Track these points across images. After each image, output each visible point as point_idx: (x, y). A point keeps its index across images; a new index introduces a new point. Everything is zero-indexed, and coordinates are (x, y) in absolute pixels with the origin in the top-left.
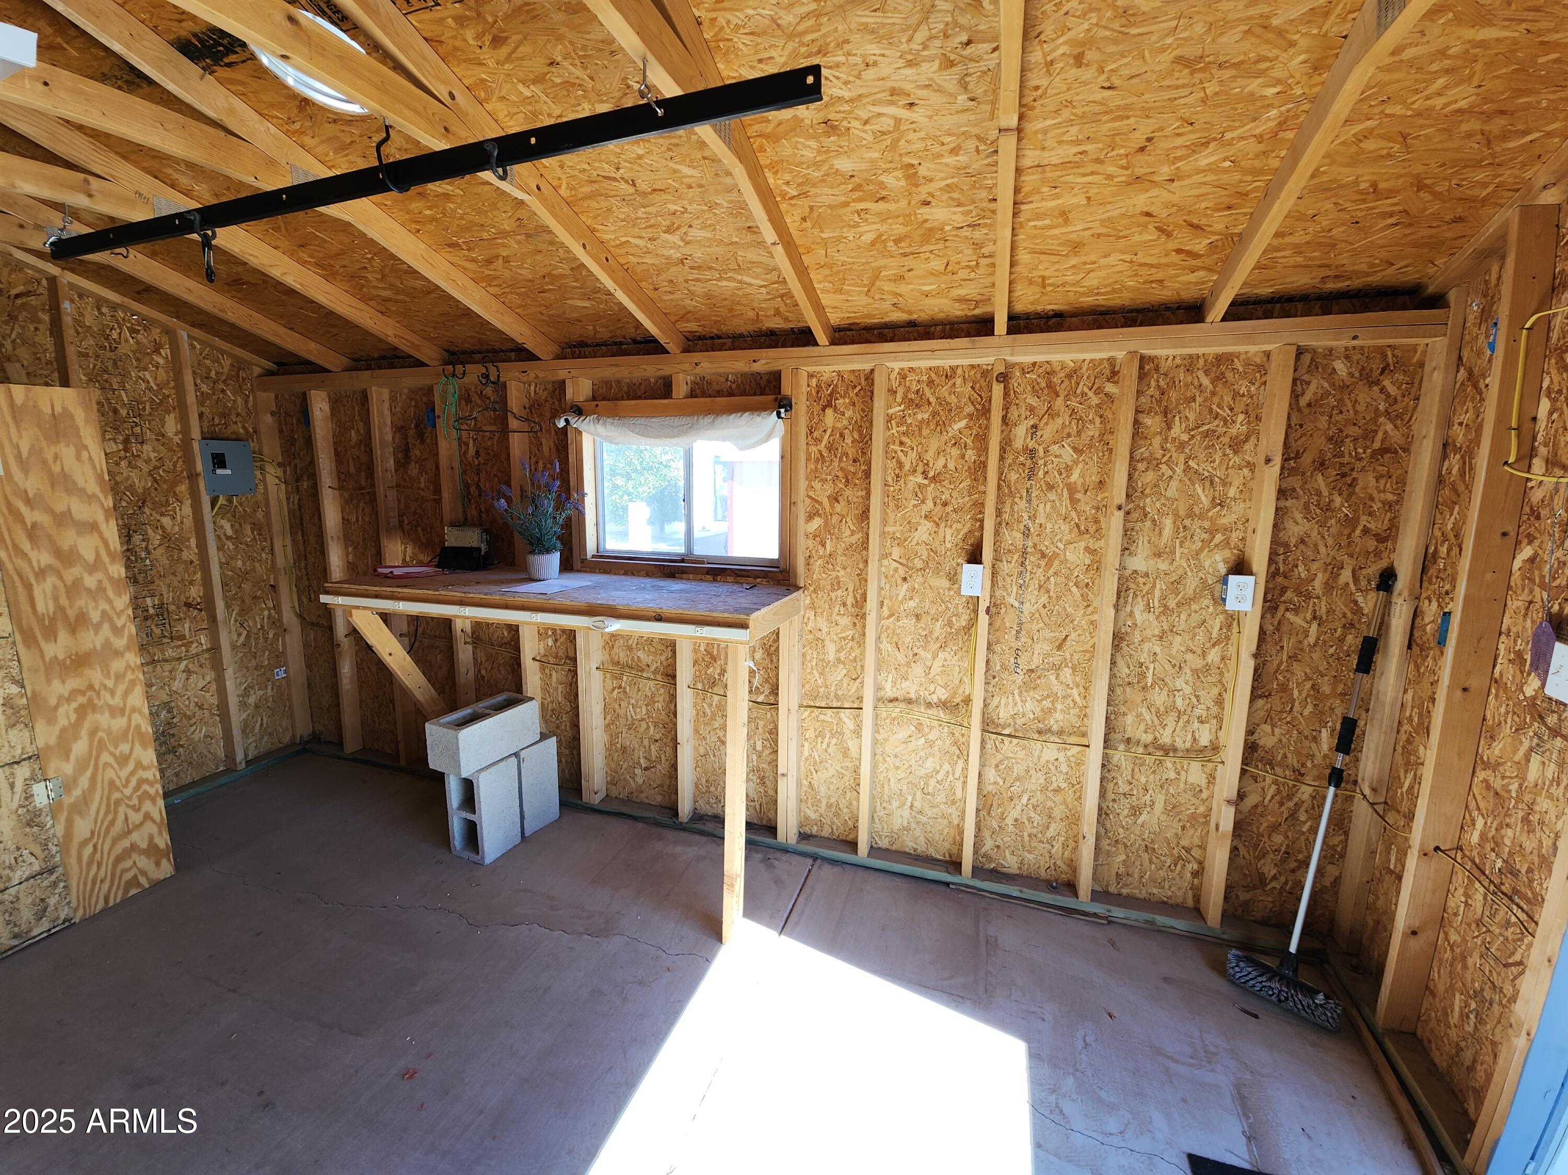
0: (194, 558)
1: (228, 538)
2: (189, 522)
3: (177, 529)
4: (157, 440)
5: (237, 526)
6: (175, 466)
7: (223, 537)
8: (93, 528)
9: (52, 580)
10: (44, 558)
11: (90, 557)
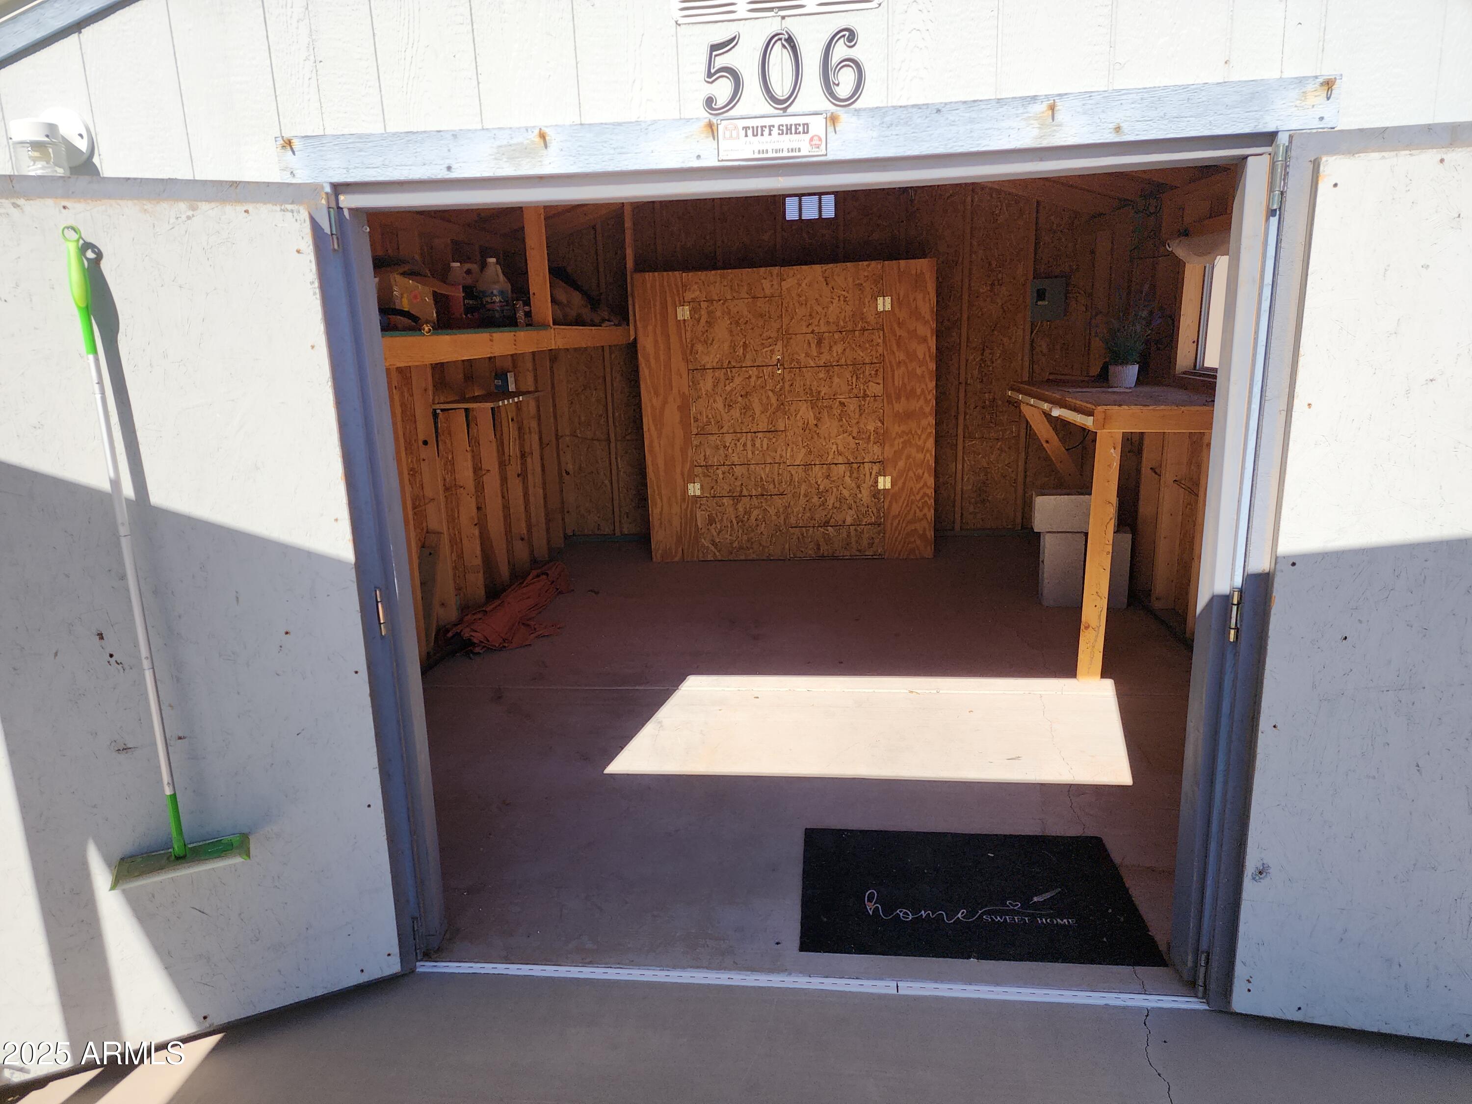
8: (925, 340)
9: (903, 369)
10: (901, 356)
11: (921, 357)
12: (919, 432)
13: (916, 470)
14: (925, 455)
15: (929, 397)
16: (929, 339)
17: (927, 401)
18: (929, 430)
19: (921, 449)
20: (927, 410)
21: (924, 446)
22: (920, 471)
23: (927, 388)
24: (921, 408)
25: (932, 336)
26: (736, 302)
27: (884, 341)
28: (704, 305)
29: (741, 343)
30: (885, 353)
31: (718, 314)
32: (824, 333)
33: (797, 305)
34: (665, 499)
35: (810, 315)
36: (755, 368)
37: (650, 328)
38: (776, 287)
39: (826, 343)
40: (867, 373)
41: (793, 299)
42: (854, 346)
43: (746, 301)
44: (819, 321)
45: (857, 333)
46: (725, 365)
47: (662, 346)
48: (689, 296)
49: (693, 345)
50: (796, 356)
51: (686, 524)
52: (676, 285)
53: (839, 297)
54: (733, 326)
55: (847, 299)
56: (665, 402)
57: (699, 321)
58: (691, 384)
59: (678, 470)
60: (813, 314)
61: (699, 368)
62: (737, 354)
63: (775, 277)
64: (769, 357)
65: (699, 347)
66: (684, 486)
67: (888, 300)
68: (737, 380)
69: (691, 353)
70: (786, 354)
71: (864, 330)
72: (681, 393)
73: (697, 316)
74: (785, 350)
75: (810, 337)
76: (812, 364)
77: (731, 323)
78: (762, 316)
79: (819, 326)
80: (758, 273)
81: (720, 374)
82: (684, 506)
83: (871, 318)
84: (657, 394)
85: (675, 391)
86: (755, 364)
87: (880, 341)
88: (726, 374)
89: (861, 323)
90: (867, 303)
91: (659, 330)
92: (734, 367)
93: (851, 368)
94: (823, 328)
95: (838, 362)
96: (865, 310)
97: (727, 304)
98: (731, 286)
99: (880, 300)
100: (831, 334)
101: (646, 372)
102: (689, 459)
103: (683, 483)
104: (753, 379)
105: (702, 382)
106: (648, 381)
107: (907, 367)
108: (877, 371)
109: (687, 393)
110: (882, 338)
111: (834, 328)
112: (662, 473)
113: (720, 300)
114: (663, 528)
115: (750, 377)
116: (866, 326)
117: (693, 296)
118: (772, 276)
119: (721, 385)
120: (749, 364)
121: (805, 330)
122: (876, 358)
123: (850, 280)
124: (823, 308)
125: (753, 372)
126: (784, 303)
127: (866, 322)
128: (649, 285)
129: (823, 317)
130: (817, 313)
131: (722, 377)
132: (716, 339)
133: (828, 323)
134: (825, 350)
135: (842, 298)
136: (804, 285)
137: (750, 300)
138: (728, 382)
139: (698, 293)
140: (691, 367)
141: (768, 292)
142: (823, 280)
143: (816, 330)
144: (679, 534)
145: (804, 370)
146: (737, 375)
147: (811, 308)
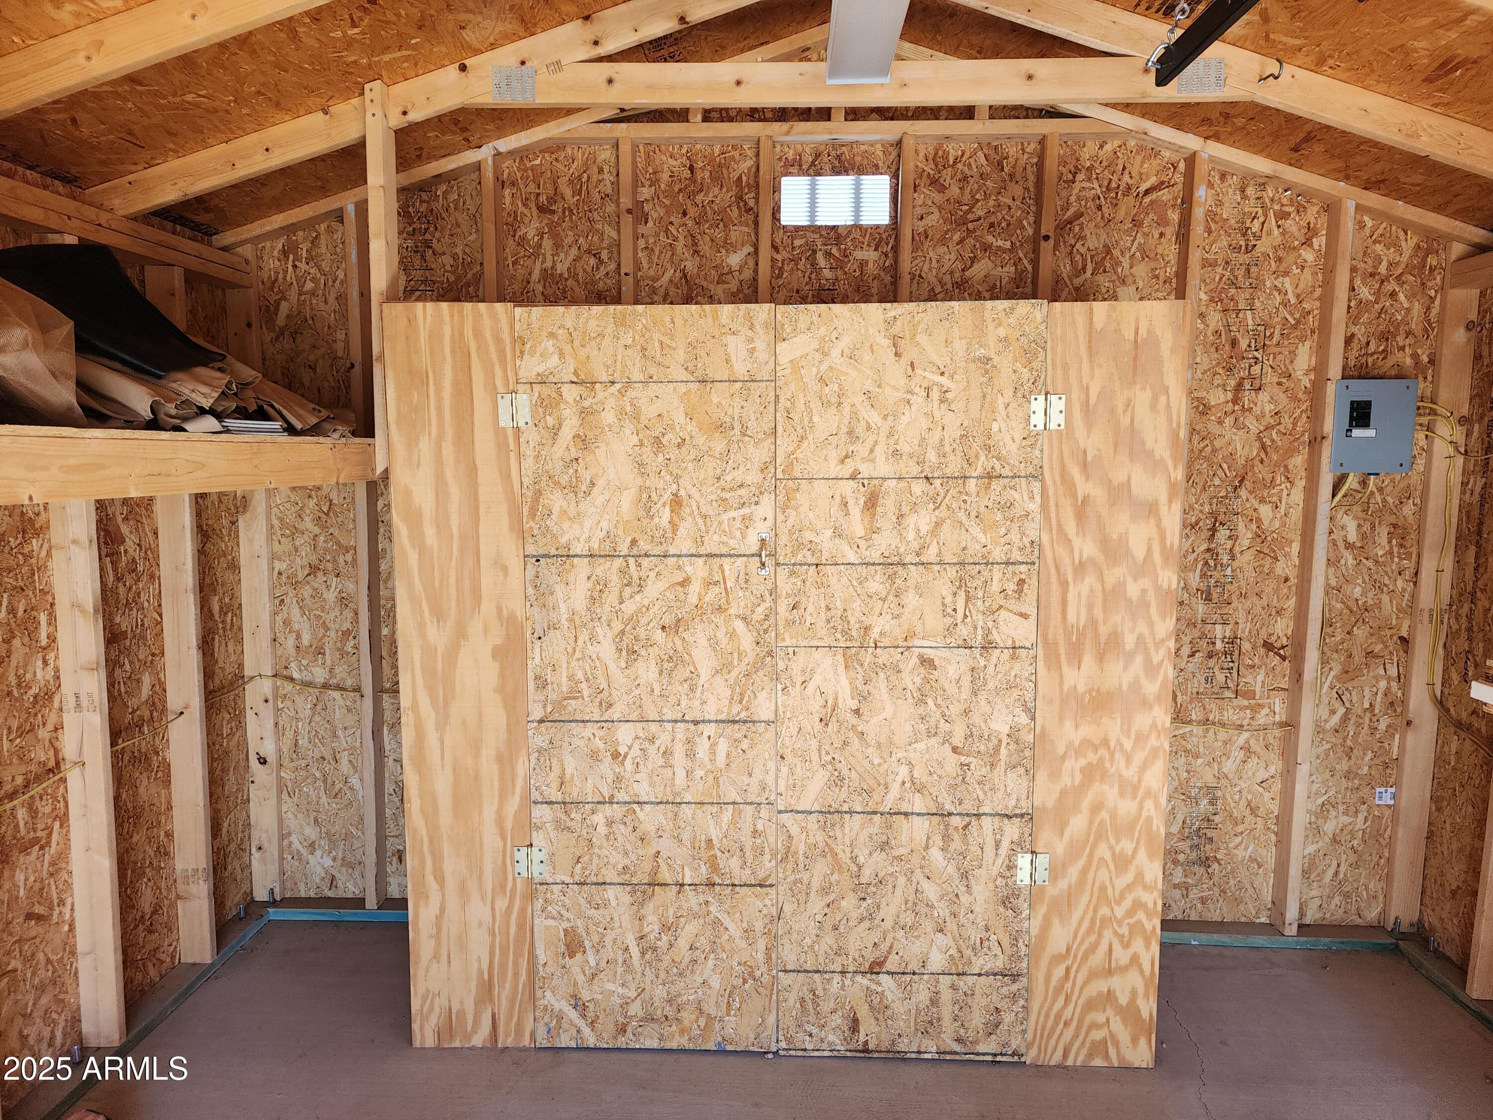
0: (1292, 573)
1: (1349, 546)
2: (1296, 514)
3: (1277, 524)
4: (1279, 384)
5: (1367, 527)
6: (1294, 424)
7: (1341, 544)
8: (1151, 510)
9: (1090, 581)
10: (1086, 547)
11: (1139, 550)
12: (1128, 745)
13: (1118, 841)
14: (1141, 807)
15: (1157, 658)
16: (1164, 509)
17: (1151, 669)
18: (1153, 741)
19: (1130, 789)
20: (1151, 688)
21: (1139, 781)
22: (1126, 845)
23: (1153, 634)
24: (1135, 686)
25: (1170, 502)
26: (654, 388)
27: (1044, 506)
28: (570, 393)
29: (667, 496)
30: (1045, 538)
31: (609, 417)
32: (884, 479)
33: (815, 405)
34: (451, 883)
35: (850, 433)
36: (701, 561)
37: (425, 445)
38: (762, 354)
39: (887, 505)
40: (995, 587)
41: (804, 388)
42: (961, 515)
43: (682, 388)
44: (872, 451)
45: (972, 484)
46: (624, 549)
47: (455, 491)
48: (530, 367)
49: (538, 493)
50: (808, 535)
51: (505, 950)
52: (498, 340)
53: (928, 390)
54: (647, 450)
55: (949, 395)
56: (461, 634)
57: (555, 432)
58: (530, 591)
59: (489, 812)
60: (860, 430)
61: (553, 552)
62: (656, 520)
63: (758, 328)
64: (738, 534)
65: (556, 500)
66: (504, 852)
67: (1058, 403)
68: (653, 589)
69: (533, 515)
70: (783, 530)
71: (990, 476)
72: (505, 613)
73: (550, 421)
74: (780, 518)
75: (848, 487)
76: (852, 557)
77: (641, 444)
78: (721, 427)
79: (873, 461)
80: (716, 317)
81: (610, 570)
82: (501, 904)
83: (1011, 448)
84: (439, 615)
85: (488, 607)
86: (702, 551)
87: (1034, 506)
88: (623, 572)
89: (983, 458)
90: (1001, 407)
91: (448, 448)
92: (646, 555)
93: (952, 572)
94: (883, 468)
95: (918, 555)
96: (995, 426)
97: (631, 394)
98: (644, 349)
99: (1038, 405)
100: (903, 484)
101: (413, 557)
102: (519, 783)
103: (501, 844)
104: (695, 588)
105: (559, 589)
106: (417, 581)
107: (1101, 578)
108: (1021, 582)
109: (520, 614)
110: (1038, 498)
111: (915, 470)
112: (445, 818)
113: (613, 383)
114: (444, 958)
115: (685, 583)
116: (998, 466)
117: (541, 369)
118: (752, 328)
119: (611, 598)
120: (683, 545)
121: (834, 469)
122: (1020, 549)
123: (959, 346)
124: (885, 417)
125: (697, 570)
126: (782, 399)
127: (998, 459)
128: (423, 336)
129: (882, 438)
130: (869, 428)
131: (615, 580)
132: (601, 483)
133: (896, 453)
134: (886, 523)
135: (935, 394)
136: (835, 353)
137: (694, 386)
138: (628, 590)
139: (554, 360)
140: (531, 550)
141: (740, 369)
142: (886, 342)
143: (866, 470)
144: (486, 977)
145: (830, 570)
146: (652, 575)
147: (855, 415)
